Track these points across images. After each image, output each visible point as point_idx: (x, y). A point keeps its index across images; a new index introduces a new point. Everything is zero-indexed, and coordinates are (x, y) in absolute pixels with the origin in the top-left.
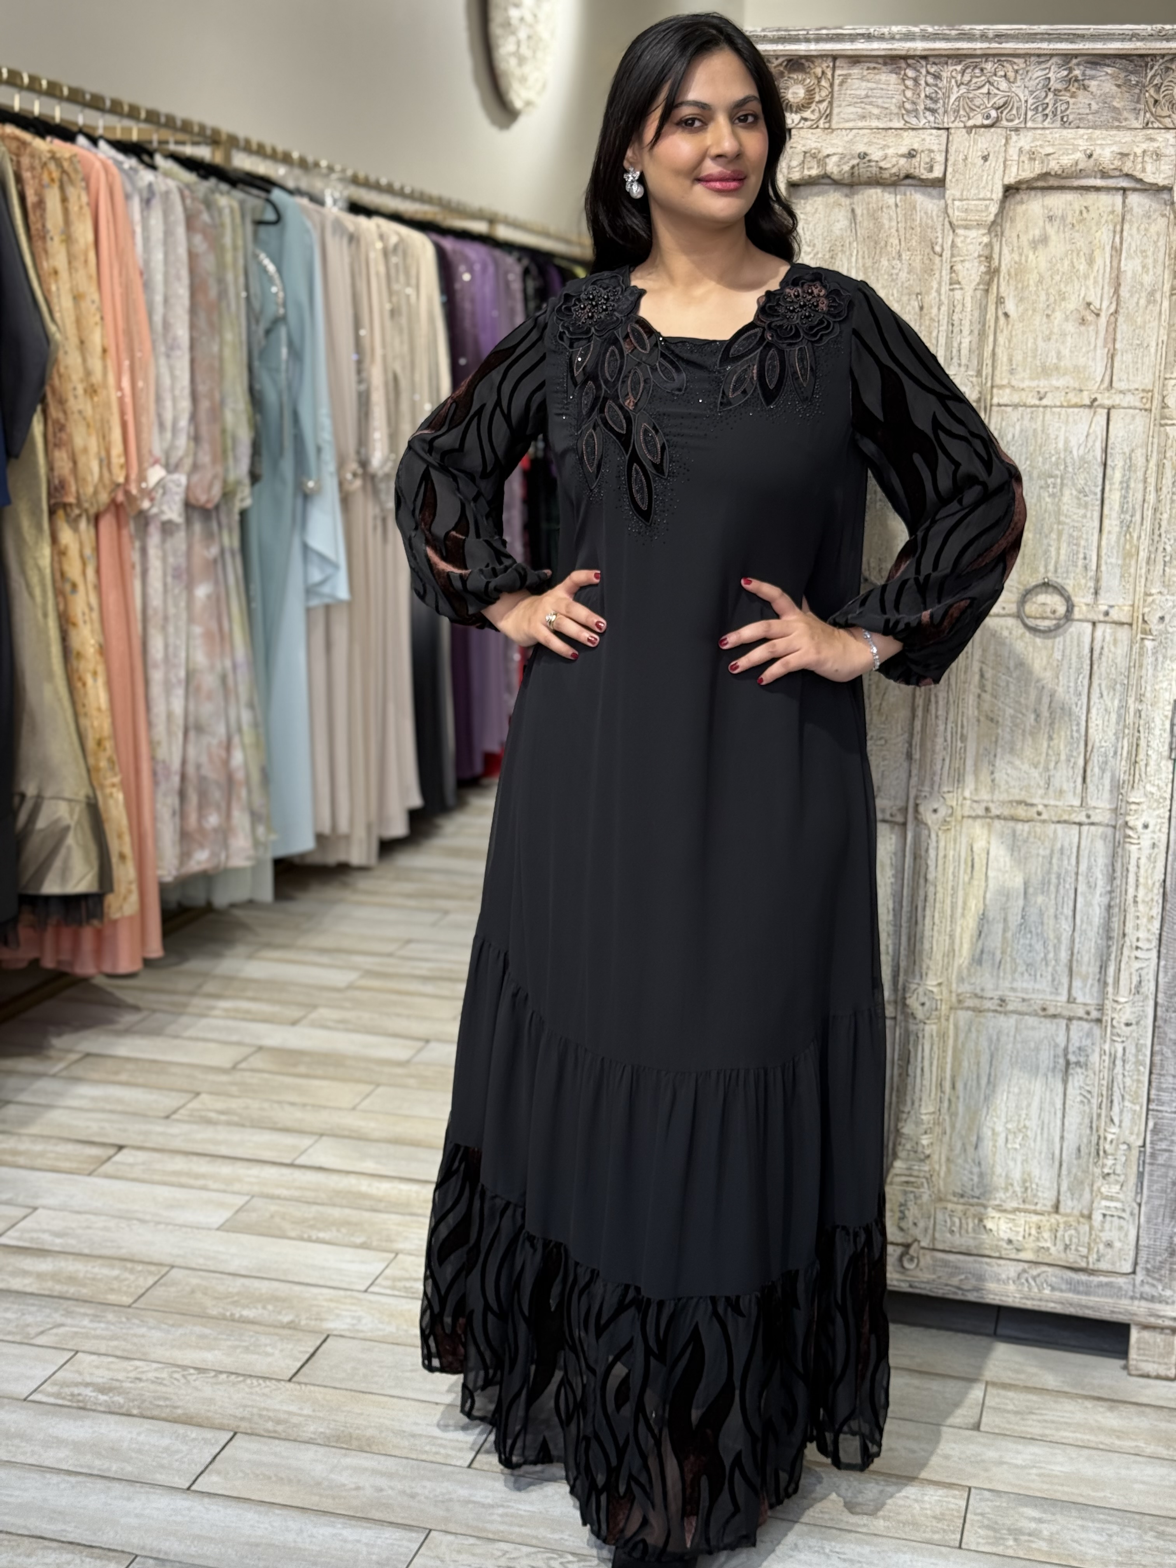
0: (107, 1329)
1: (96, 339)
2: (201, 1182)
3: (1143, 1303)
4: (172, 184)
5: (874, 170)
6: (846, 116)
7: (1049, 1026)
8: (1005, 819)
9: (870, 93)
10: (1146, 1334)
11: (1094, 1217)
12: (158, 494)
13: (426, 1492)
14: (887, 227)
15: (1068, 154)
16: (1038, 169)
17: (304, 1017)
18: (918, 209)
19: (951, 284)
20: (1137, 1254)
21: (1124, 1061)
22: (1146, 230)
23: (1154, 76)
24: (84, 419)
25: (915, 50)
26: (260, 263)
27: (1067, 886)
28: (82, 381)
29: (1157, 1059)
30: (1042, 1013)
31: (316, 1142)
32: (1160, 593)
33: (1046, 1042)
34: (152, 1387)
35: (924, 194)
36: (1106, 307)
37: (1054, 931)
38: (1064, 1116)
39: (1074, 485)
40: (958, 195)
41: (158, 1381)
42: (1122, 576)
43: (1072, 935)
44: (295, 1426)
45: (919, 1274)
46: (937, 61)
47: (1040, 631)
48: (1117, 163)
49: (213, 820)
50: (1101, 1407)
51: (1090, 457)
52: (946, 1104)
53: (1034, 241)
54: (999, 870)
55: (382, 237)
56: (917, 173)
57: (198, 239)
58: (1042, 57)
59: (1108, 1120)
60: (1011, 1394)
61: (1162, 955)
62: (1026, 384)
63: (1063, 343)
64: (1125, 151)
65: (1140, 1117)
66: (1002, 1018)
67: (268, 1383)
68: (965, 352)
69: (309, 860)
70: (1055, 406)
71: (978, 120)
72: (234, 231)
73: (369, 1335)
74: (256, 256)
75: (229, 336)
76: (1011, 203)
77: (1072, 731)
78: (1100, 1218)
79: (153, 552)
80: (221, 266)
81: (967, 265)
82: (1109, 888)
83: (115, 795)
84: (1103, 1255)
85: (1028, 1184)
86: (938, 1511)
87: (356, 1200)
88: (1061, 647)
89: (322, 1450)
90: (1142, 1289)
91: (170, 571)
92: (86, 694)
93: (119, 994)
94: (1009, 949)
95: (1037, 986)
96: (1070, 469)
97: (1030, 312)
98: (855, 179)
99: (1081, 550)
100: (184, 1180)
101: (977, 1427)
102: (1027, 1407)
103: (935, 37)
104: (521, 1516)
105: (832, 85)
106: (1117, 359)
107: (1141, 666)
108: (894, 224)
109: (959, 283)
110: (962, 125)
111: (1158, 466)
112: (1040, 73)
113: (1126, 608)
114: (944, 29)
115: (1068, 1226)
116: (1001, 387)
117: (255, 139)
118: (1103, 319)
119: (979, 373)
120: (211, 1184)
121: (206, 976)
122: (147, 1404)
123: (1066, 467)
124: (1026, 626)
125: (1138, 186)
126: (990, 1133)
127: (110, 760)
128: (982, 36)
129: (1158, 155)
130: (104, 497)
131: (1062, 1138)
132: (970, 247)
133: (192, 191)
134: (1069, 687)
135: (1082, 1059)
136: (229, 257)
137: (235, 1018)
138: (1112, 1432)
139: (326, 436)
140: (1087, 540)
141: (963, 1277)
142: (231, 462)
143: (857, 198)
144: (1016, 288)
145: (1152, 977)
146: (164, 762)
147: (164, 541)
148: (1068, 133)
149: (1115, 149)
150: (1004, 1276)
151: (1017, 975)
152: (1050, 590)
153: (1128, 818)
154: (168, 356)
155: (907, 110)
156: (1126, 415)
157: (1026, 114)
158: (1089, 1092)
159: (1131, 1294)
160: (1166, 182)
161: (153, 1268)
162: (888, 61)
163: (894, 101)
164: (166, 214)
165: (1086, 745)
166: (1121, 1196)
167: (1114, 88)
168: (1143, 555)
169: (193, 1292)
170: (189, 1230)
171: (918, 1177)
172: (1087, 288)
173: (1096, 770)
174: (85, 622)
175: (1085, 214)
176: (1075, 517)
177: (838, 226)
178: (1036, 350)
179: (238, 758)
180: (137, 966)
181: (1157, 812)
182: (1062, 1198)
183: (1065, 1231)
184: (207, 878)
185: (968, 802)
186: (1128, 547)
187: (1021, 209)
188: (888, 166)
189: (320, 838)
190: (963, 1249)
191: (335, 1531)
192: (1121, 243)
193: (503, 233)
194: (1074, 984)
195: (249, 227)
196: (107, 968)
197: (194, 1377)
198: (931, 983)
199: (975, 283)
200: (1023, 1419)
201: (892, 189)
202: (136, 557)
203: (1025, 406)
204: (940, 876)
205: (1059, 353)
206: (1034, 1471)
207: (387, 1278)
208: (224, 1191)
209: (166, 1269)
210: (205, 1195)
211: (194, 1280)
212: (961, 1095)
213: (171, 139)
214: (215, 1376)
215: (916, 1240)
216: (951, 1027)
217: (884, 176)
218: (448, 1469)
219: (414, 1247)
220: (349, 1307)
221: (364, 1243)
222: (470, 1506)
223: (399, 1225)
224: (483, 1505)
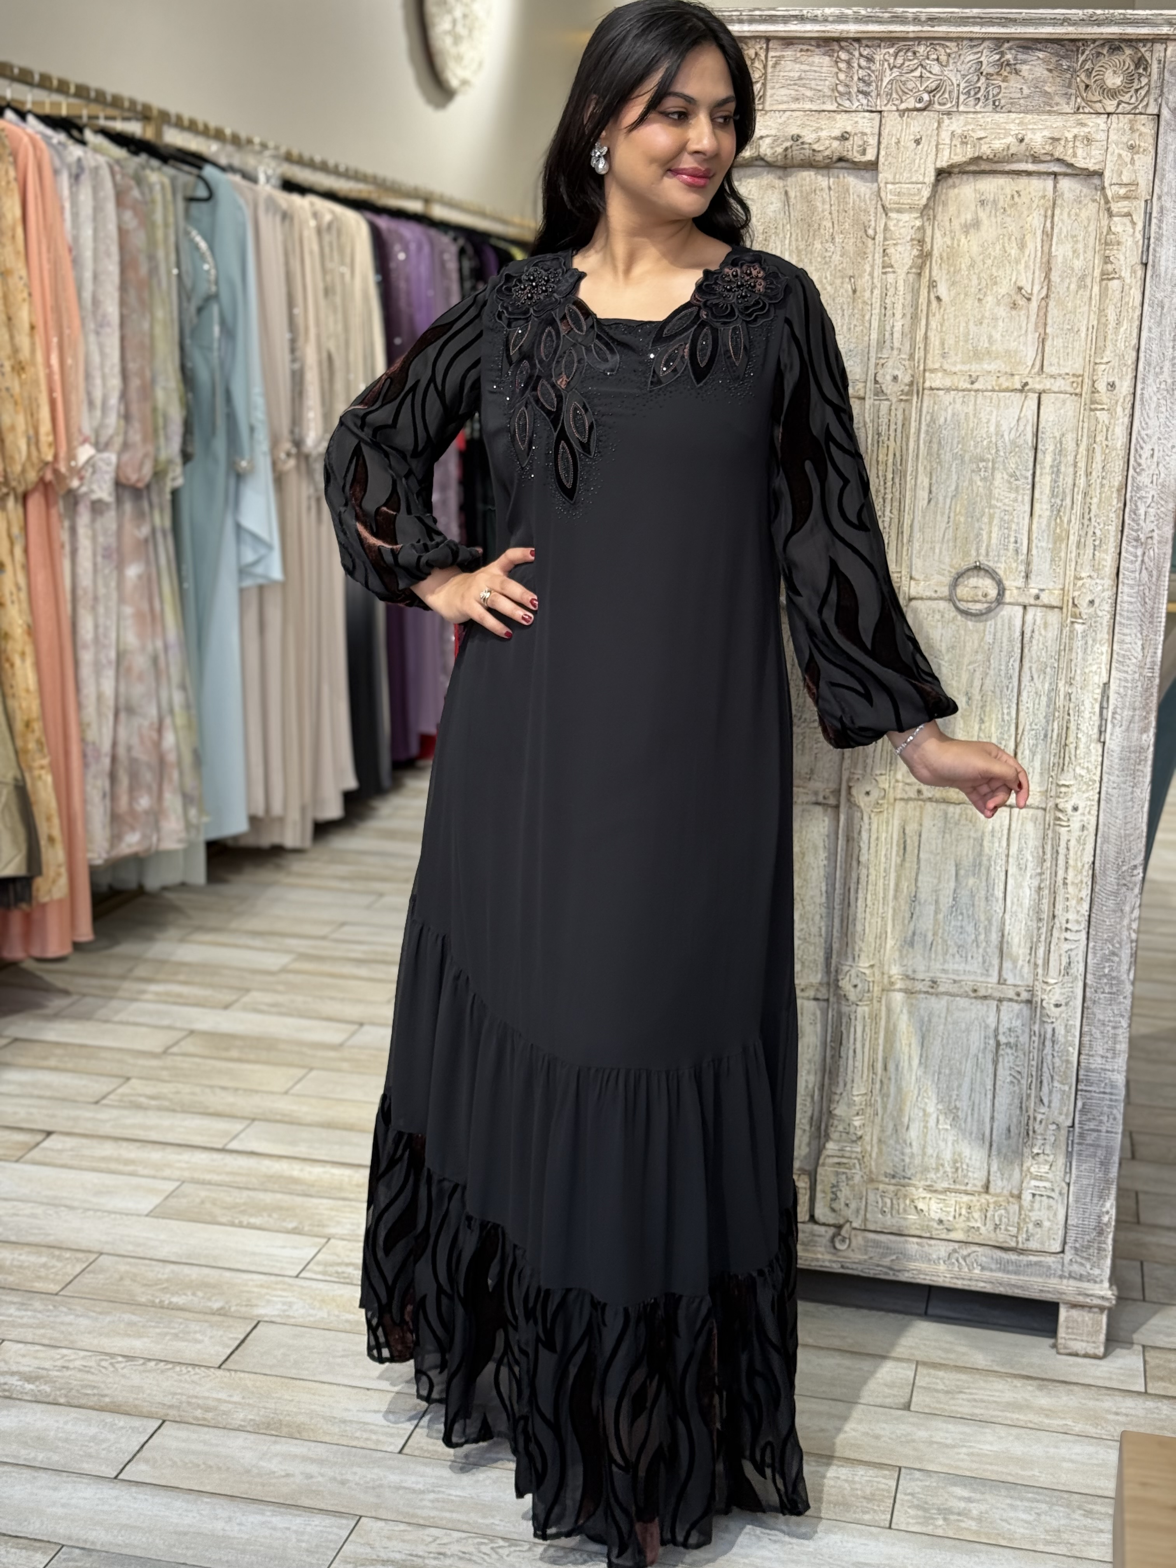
0: (34, 1317)
1: (24, 316)
2: (130, 1168)
3: (1072, 1282)
4: (101, 160)
5: (808, 152)
6: (779, 98)
7: (979, 1008)
8: (937, 801)
9: (803, 75)
10: (1075, 1313)
11: (1023, 1197)
12: (87, 474)
13: (357, 1478)
14: (820, 209)
15: (1000, 138)
16: (970, 153)
17: (236, 1001)
18: (851, 191)
19: (883, 267)
20: (1066, 1233)
21: (1053, 1042)
22: (1076, 215)
23: (1085, 61)
24: (12, 396)
25: (848, 32)
26: (192, 241)
27: (998, 868)
28: (9, 358)
29: (1086, 1039)
30: (973, 995)
31: (248, 1126)
32: (1090, 576)
33: (976, 1023)
34: (79, 1375)
35: (857, 177)
36: (1037, 291)
37: (985, 912)
38: (994, 1097)
39: (1005, 469)
40: (891, 179)
41: (85, 1370)
42: (1053, 560)
43: (1003, 917)
44: (224, 1413)
45: (851, 1254)
46: (869, 43)
47: (972, 615)
48: (1048, 148)
49: (144, 802)
50: (1031, 1386)
51: (1020, 441)
52: (878, 1086)
53: (966, 226)
54: (931, 852)
55: (315, 215)
56: (850, 156)
57: (128, 215)
58: (975, 41)
59: (1038, 1100)
60: (941, 1374)
61: (1091, 937)
62: (959, 367)
63: (994, 327)
64: (1056, 135)
65: (1069, 1097)
66: (933, 999)
67: (197, 1370)
68: (897, 335)
69: (243, 843)
70: (987, 391)
71: (911, 103)
72: (165, 207)
73: (300, 1321)
74: (187, 233)
75: (160, 314)
76: (943, 186)
77: (1003, 714)
78: (1030, 1197)
79: (83, 531)
80: (152, 242)
81: (900, 248)
82: (1039, 870)
83: (44, 777)
84: (1032, 1235)
85: (958, 1165)
86: (868, 1491)
87: (289, 1185)
88: (992, 630)
89: (252, 1437)
90: (1071, 1268)
91: (100, 551)
92: (14, 675)
93: (49, 978)
94: (940, 931)
95: (968, 968)
96: (1002, 453)
97: (962, 296)
98: (788, 161)
99: (1013, 534)
100: (113, 1166)
101: (907, 1407)
102: (957, 1386)
103: (868, 20)
104: (452, 1501)
105: (765, 67)
106: (1048, 343)
107: (1071, 650)
108: (827, 206)
109: (892, 267)
110: (894, 108)
111: (1088, 450)
112: (972, 57)
113: (1056, 592)
114: (877, 12)
115: (998, 1205)
116: (933, 371)
117: (187, 115)
118: (1034, 304)
119: (911, 357)
120: (141, 1170)
121: (137, 959)
122: (74, 1393)
123: (997, 451)
124: (958, 609)
125: (1069, 171)
126: (921, 1114)
127: (39, 742)
128: (915, 19)
129: (1088, 140)
130: (32, 476)
131: (992, 1118)
132: (902, 230)
133: (122, 167)
134: (1000, 670)
135: (1012, 1040)
136: (160, 234)
137: (166, 1002)
138: (1041, 1411)
139: (259, 415)
140: (1018, 524)
141: (894, 1257)
142: (162, 440)
143: (791, 180)
144: (949, 272)
145: (1081, 958)
146: (94, 743)
147: (93, 520)
148: (1000, 117)
149: (1047, 133)
150: (934, 1256)
151: (948, 957)
152: (982, 573)
153: (1058, 801)
154: (98, 333)
155: (840, 93)
156: (1057, 399)
157: (958, 98)
158: (1019, 1072)
159: (1060, 1273)
160: (1097, 167)
161: (80, 1255)
162: (821, 43)
163: (827, 83)
164: (96, 189)
165: (1017, 728)
166: (1050, 1176)
167: (1046, 72)
168: (1073, 539)
169: (121, 1279)
170: (118, 1216)
171: (850, 1158)
172: (1018, 273)
173: (1027, 752)
174: (13, 602)
175: (1016, 199)
176: (1006, 501)
177: (772, 208)
178: (968, 334)
179: (169, 739)
180: (67, 950)
181: (1086, 795)
182: (991, 1178)
183: (995, 1210)
184: (138, 861)
185: (900, 785)
186: (1058, 531)
187: (953, 193)
188: (821, 148)
189: (253, 820)
190: (894, 1230)
191: (264, 1519)
192: (1052, 228)
193: (439, 212)
194: (1005, 965)
195: (181, 204)
196: (36, 952)
197: (123, 1365)
198: (863, 964)
199: (907, 267)
200: (953, 1399)
201: (825, 172)
202: (65, 536)
203: (957, 389)
204: (872, 858)
205: (990, 337)
206: (964, 1450)
207: (318, 1263)
208: (154, 1177)
209: (94, 1256)
210: (135, 1181)
211: (123, 1267)
212: (893, 1077)
213: (101, 115)
214: (143, 1364)
215: (848, 1221)
216: (884, 1008)
217: (817, 159)
218: (380, 1454)
219: (346, 1232)
220: (280, 1293)
221: (295, 1228)
222: (401, 1492)
223: (331, 1209)
224: (414, 1491)
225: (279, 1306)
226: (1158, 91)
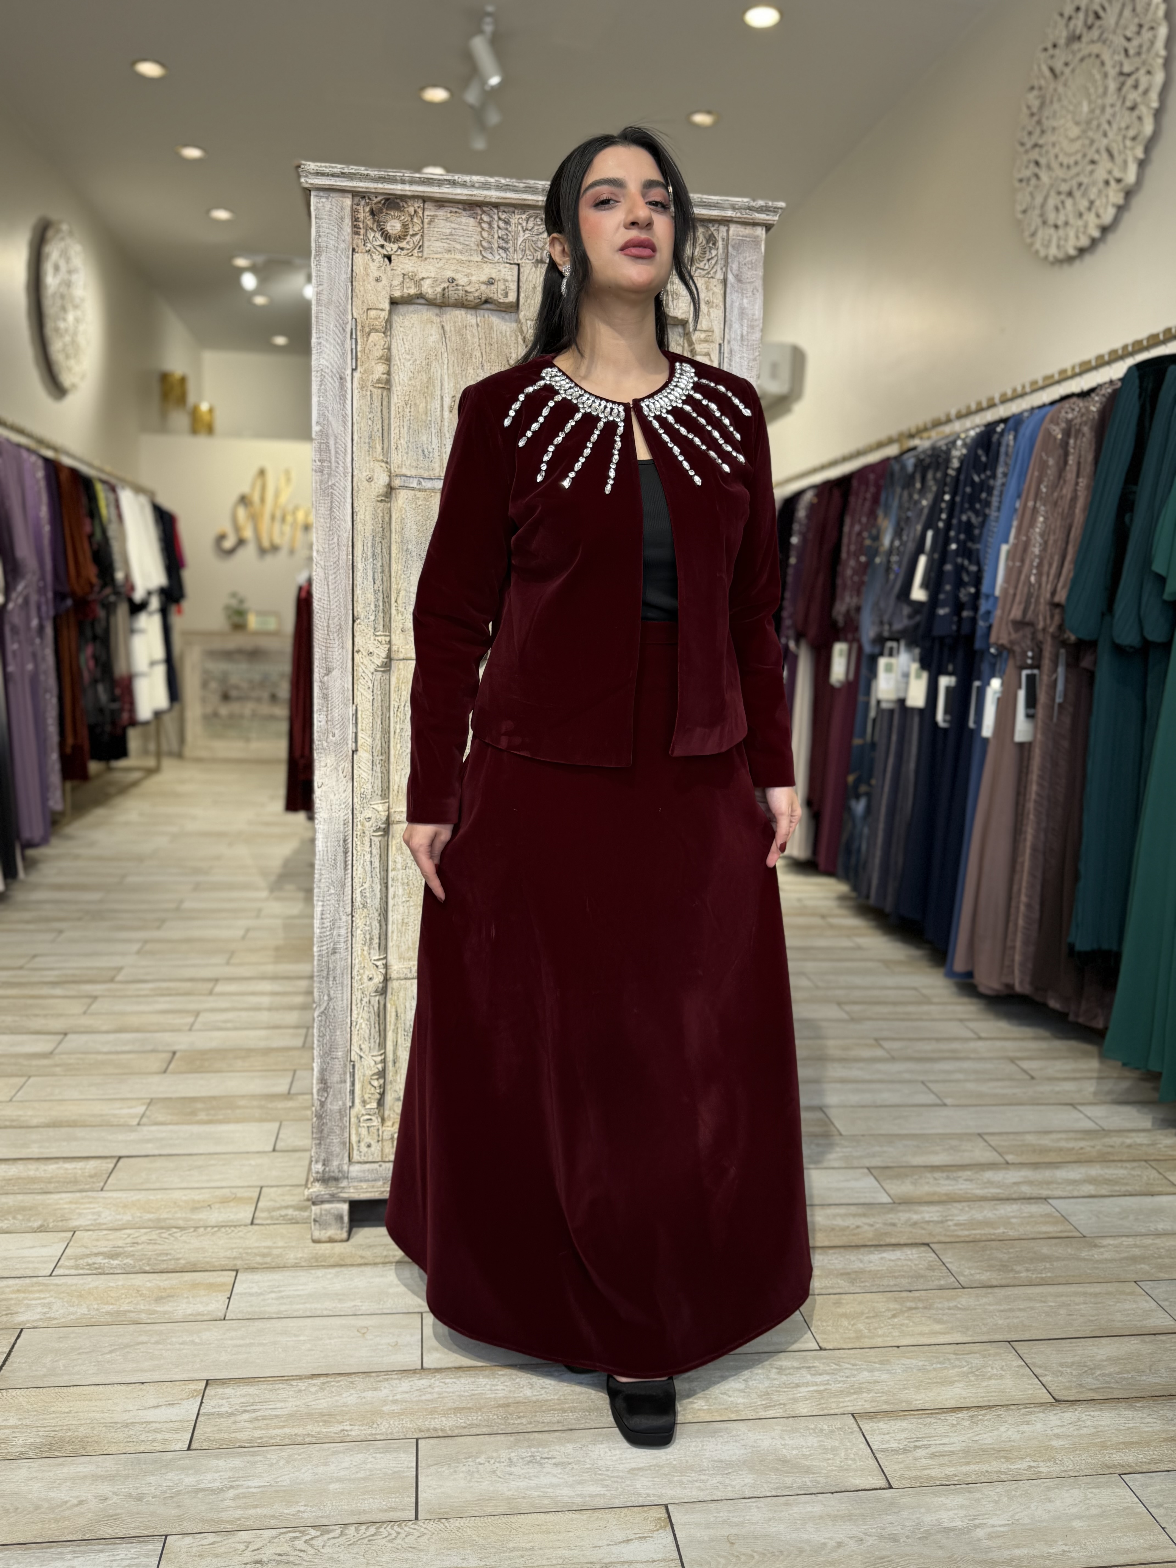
5: (461, 293)
6: (434, 249)
9: (454, 232)
13: (153, 1489)
14: (470, 342)
18: (495, 329)
25: (490, 198)
35: (499, 318)
46: (506, 208)
56: (495, 298)
73: (63, 1321)
87: (27, 1185)
89: (36, 1465)
98: (445, 301)
103: (506, 188)
104: (253, 1494)
105: (423, 223)
108: (476, 340)
110: (528, 262)
114: (513, 182)
143: (446, 317)
155: (484, 248)
162: (467, 207)
163: (473, 239)
177: (432, 339)
188: (473, 290)
201: (474, 311)
207: (69, 1258)
217: (469, 298)
218: (170, 1455)
219: (89, 1223)
220: (37, 1295)
221: (41, 1226)
222: (200, 1495)
223: (71, 1202)
224: (212, 1491)
225: (39, 1309)
226: (723, 262)
